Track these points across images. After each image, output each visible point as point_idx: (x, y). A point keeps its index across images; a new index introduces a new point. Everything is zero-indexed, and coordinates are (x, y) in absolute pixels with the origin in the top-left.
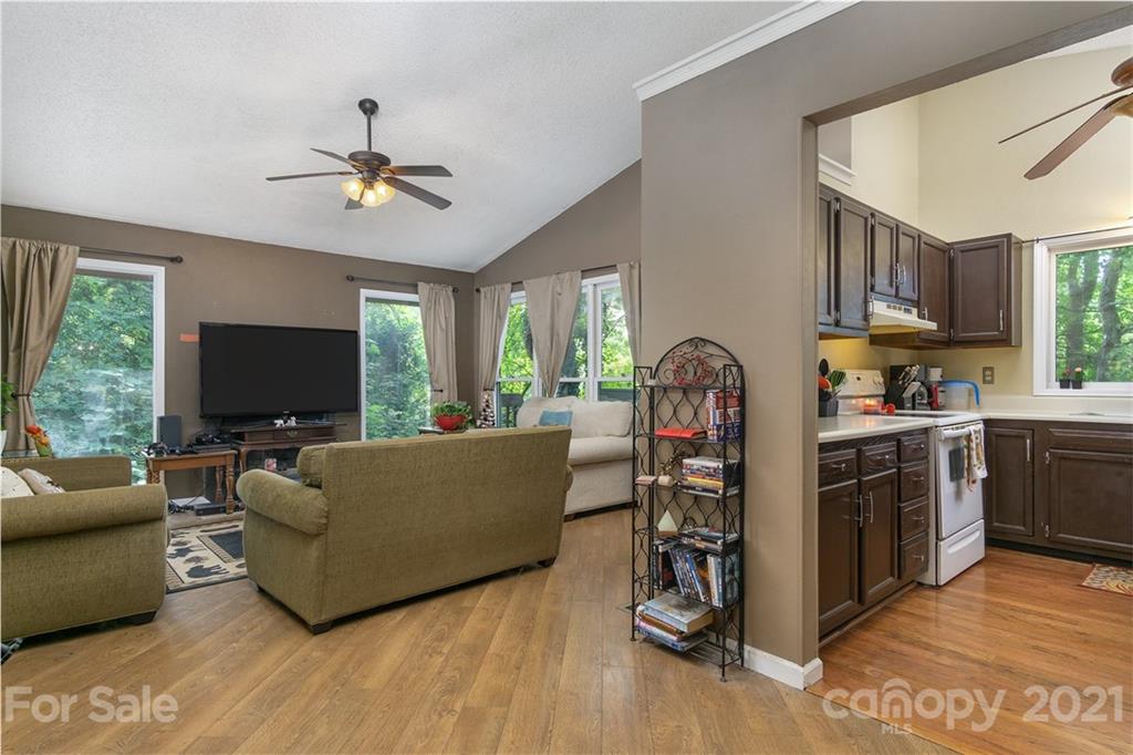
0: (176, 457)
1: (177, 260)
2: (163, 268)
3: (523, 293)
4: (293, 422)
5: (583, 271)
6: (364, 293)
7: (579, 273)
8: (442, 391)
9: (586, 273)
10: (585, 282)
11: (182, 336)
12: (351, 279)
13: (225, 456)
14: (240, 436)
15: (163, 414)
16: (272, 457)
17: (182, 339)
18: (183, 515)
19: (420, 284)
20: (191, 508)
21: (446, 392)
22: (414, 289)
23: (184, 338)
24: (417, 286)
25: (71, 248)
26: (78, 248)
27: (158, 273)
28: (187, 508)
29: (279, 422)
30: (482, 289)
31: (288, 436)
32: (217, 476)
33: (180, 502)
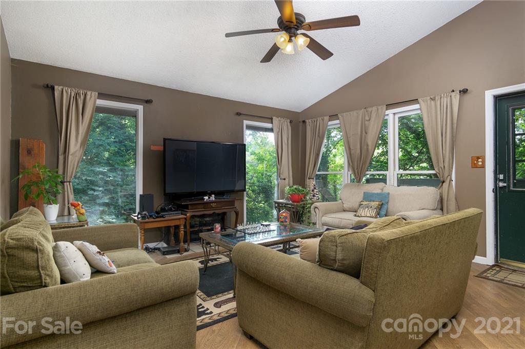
0: (153, 220)
1: (148, 102)
2: (142, 106)
3: (337, 121)
4: (213, 198)
5: (387, 105)
6: (246, 122)
7: (385, 106)
8: (285, 179)
9: (390, 106)
10: (387, 112)
11: (152, 146)
12: (238, 114)
13: (179, 219)
14: (186, 207)
15: (142, 193)
16: (218, 223)
17: (152, 149)
18: (153, 253)
19: (274, 118)
20: (159, 249)
21: (287, 180)
22: (271, 120)
23: (153, 148)
24: (272, 119)
25: (93, 93)
26: (97, 93)
27: (140, 108)
28: (155, 249)
29: (206, 198)
30: (307, 121)
31: (212, 206)
32: (171, 230)
33: (151, 245)
